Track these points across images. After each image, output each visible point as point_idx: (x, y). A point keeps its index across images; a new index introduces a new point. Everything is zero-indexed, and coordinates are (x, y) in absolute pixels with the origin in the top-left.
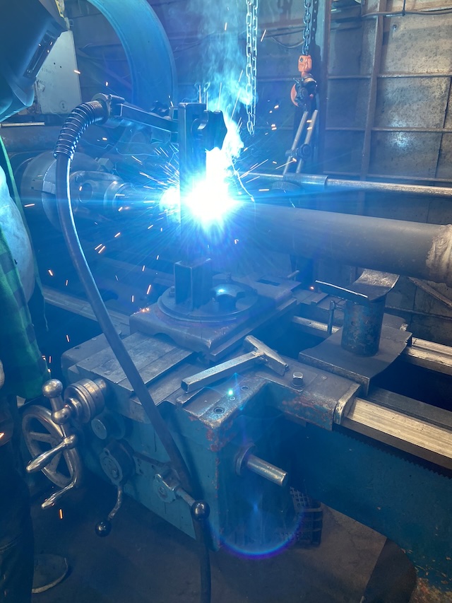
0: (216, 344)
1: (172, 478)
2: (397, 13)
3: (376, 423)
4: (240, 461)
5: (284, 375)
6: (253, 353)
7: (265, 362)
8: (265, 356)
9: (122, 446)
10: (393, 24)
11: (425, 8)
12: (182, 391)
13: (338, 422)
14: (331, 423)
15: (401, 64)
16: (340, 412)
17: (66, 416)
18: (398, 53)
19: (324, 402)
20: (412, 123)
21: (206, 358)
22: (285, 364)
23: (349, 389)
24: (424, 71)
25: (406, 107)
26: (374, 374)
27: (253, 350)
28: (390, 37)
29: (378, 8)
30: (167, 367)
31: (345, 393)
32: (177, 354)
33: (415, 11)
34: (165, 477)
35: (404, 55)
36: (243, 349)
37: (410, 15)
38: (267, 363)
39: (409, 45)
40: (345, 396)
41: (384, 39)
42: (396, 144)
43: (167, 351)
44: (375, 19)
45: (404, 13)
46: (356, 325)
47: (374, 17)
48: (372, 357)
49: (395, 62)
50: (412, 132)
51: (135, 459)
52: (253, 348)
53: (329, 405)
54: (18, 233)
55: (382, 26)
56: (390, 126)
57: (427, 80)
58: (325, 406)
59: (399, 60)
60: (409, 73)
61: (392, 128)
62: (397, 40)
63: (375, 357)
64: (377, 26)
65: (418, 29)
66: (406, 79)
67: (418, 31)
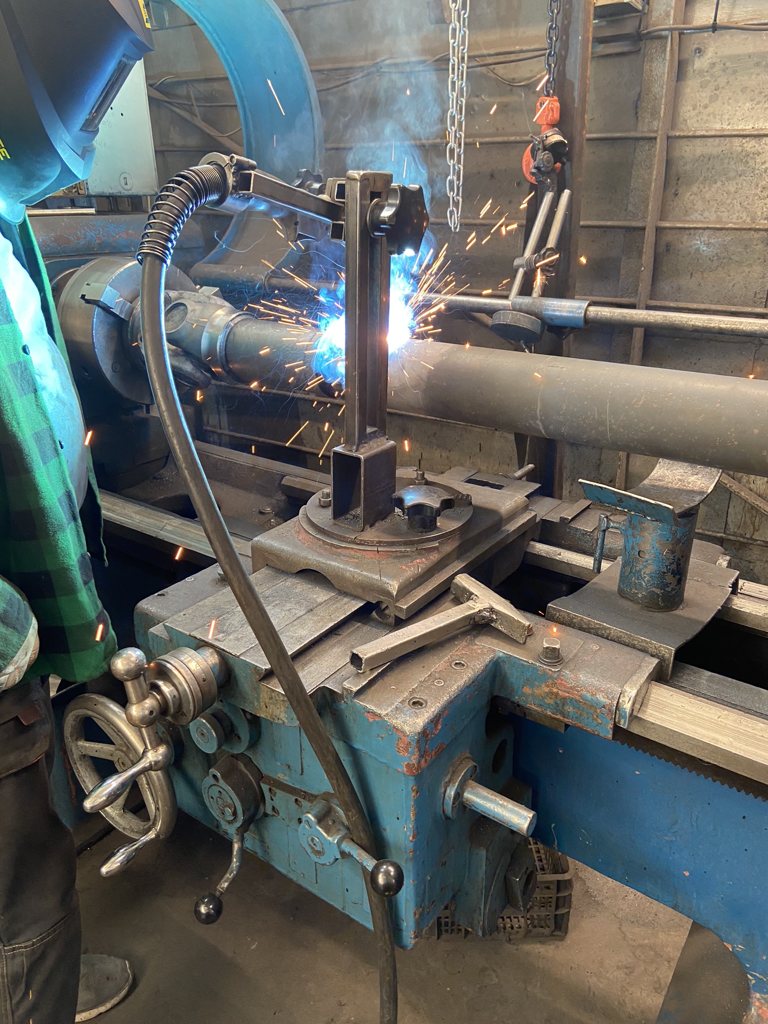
0: (406, 589)
1: (334, 822)
2: (702, 29)
3: (688, 726)
4: (451, 792)
5: (524, 643)
6: (470, 603)
7: (492, 620)
8: (492, 610)
9: (242, 766)
10: (696, 46)
11: (751, 19)
12: (351, 668)
13: (624, 724)
14: (611, 726)
15: (709, 115)
16: (627, 706)
17: (151, 712)
18: (704, 95)
19: (599, 690)
20: (726, 214)
21: (387, 612)
22: (527, 624)
23: (640, 666)
24: (747, 126)
25: (715, 186)
26: (680, 642)
27: (469, 599)
28: (690, 69)
29: (672, 18)
30: (322, 627)
31: (633, 673)
32: (338, 605)
33: (733, 25)
34: (320, 820)
35: (713, 99)
36: (452, 597)
37: (723, 31)
38: (495, 621)
39: (722, 81)
40: (635, 678)
41: (681, 70)
42: (698, 250)
43: (320, 600)
44: (666, 37)
45: (714, 28)
46: (647, 557)
47: (664, 33)
48: (674, 612)
49: (697, 111)
50: (727, 229)
51: (265, 788)
52: (469, 596)
53: (607, 694)
54: (63, 395)
55: (676, 48)
56: (688, 218)
57: (753, 142)
58: (601, 697)
59: (706, 107)
60: (723, 130)
61: (693, 222)
62: (701, 73)
63: (678, 612)
64: (668, 49)
65: (739, 55)
66: (717, 140)
67: (737, 58)
